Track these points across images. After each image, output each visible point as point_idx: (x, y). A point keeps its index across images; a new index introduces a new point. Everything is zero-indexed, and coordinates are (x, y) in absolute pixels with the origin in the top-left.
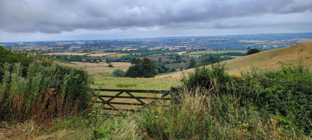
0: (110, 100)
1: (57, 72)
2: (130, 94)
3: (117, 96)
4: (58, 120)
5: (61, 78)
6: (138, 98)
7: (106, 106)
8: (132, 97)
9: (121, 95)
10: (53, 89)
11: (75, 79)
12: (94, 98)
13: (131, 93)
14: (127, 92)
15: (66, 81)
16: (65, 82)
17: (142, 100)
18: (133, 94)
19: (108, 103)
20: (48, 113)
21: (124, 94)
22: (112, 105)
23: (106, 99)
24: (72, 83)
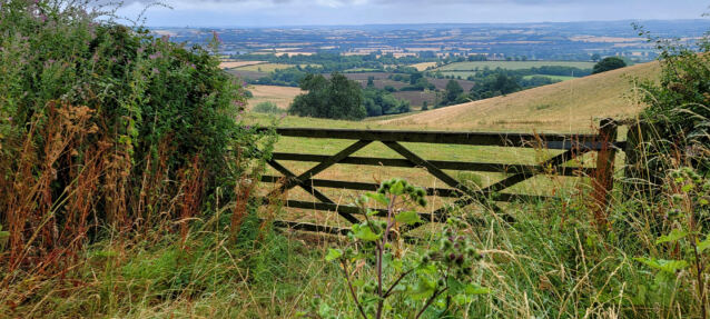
0: (316, 170)
1: (103, 46)
2: (401, 150)
3: (344, 158)
5: (117, 72)
6: (435, 168)
7: (298, 193)
8: (411, 161)
9: (361, 153)
10: (82, 111)
11: (177, 80)
12: (254, 163)
13: (403, 144)
14: (386, 143)
15: (143, 80)
16: (138, 84)
17: (450, 173)
18: (413, 147)
19: (305, 181)
21: (376, 149)
22: (319, 189)
23: (299, 168)
24: (165, 98)
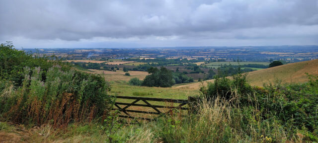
0: (127, 107)
1: (75, 77)
2: (146, 102)
3: (133, 104)
4: (74, 125)
5: (78, 84)
6: (154, 107)
7: (122, 114)
8: (149, 105)
9: (137, 103)
10: (70, 94)
11: (92, 85)
12: (110, 105)
14: (143, 101)
15: (84, 86)
16: (83, 88)
17: (158, 109)
18: (150, 102)
19: (124, 110)
20: (64, 118)
21: (141, 102)
22: (128, 112)
23: (122, 107)
24: (89, 89)
